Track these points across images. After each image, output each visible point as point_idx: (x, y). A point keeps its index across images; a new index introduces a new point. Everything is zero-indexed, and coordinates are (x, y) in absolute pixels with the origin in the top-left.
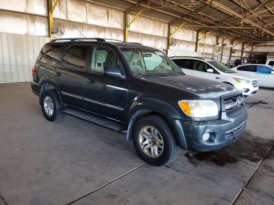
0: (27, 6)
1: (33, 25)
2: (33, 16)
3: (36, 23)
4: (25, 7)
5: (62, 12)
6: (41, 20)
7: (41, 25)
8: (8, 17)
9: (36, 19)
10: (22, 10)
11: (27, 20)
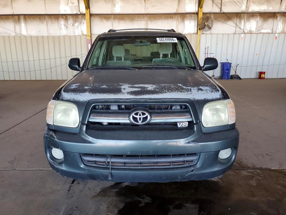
0: (179, 6)
1: (182, 24)
2: (183, 15)
3: (186, 22)
4: (176, 8)
5: (215, 5)
6: (191, 17)
7: (191, 23)
8: (161, 20)
9: (186, 17)
10: (174, 11)
11: (177, 19)
